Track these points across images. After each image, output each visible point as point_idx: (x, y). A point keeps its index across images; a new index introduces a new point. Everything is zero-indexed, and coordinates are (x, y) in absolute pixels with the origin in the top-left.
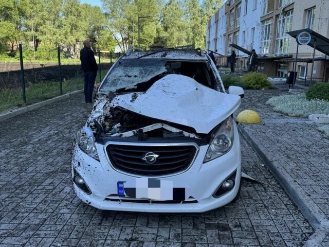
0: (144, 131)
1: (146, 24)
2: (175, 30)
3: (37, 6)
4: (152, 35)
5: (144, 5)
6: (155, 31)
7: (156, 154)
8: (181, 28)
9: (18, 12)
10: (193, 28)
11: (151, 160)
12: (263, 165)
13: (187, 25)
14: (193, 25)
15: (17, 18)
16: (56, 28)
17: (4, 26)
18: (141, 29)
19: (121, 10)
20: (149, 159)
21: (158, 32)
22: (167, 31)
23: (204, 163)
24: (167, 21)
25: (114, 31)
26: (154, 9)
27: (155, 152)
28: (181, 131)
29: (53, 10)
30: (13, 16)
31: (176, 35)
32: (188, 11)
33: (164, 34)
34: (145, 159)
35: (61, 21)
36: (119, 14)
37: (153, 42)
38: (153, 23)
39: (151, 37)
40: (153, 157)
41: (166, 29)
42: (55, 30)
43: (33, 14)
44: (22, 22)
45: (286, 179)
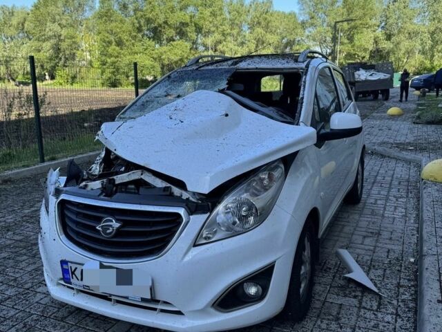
0: (117, 182)
1: (358, 33)
2: (403, 38)
3: (218, 18)
4: (366, 47)
5: (357, 5)
6: (372, 41)
7: (117, 221)
8: (412, 35)
9: (194, 28)
10: (432, 34)
11: (108, 231)
12: (412, 260)
13: (423, 29)
14: (432, 29)
15: (194, 36)
16: (238, 45)
17: (178, 47)
18: (351, 39)
19: (323, 15)
20: (105, 228)
21: (376, 42)
22: (390, 40)
23: (195, 245)
24: (391, 25)
25: (312, 44)
26: (372, 10)
27: (117, 217)
28: (169, 185)
29: (236, 22)
30: (189, 34)
31: (405, 44)
32: (426, 9)
33: (386, 45)
34: (100, 229)
35: (245, 36)
36: (320, 21)
37: (368, 57)
38: (369, 30)
39: (365, 50)
40: (111, 226)
41: (389, 37)
42: (236, 47)
43: (213, 29)
44: (199, 41)
45: (425, 293)
